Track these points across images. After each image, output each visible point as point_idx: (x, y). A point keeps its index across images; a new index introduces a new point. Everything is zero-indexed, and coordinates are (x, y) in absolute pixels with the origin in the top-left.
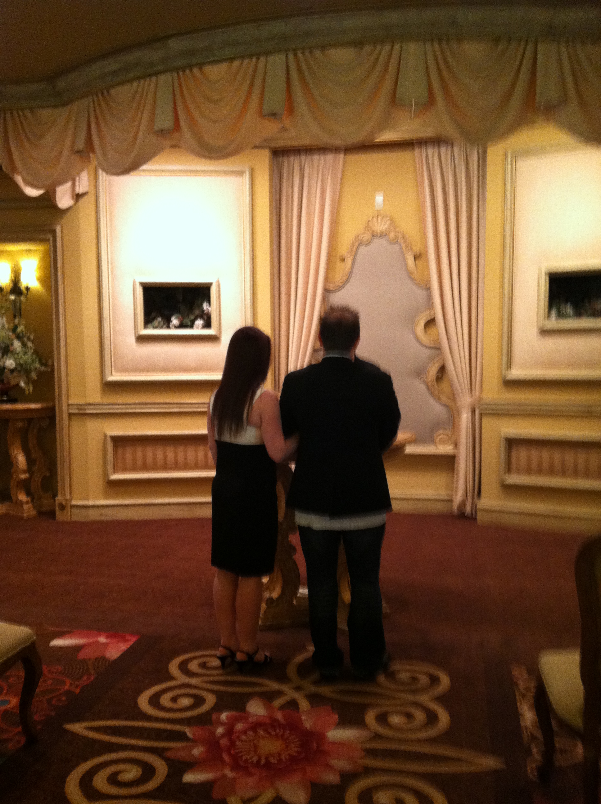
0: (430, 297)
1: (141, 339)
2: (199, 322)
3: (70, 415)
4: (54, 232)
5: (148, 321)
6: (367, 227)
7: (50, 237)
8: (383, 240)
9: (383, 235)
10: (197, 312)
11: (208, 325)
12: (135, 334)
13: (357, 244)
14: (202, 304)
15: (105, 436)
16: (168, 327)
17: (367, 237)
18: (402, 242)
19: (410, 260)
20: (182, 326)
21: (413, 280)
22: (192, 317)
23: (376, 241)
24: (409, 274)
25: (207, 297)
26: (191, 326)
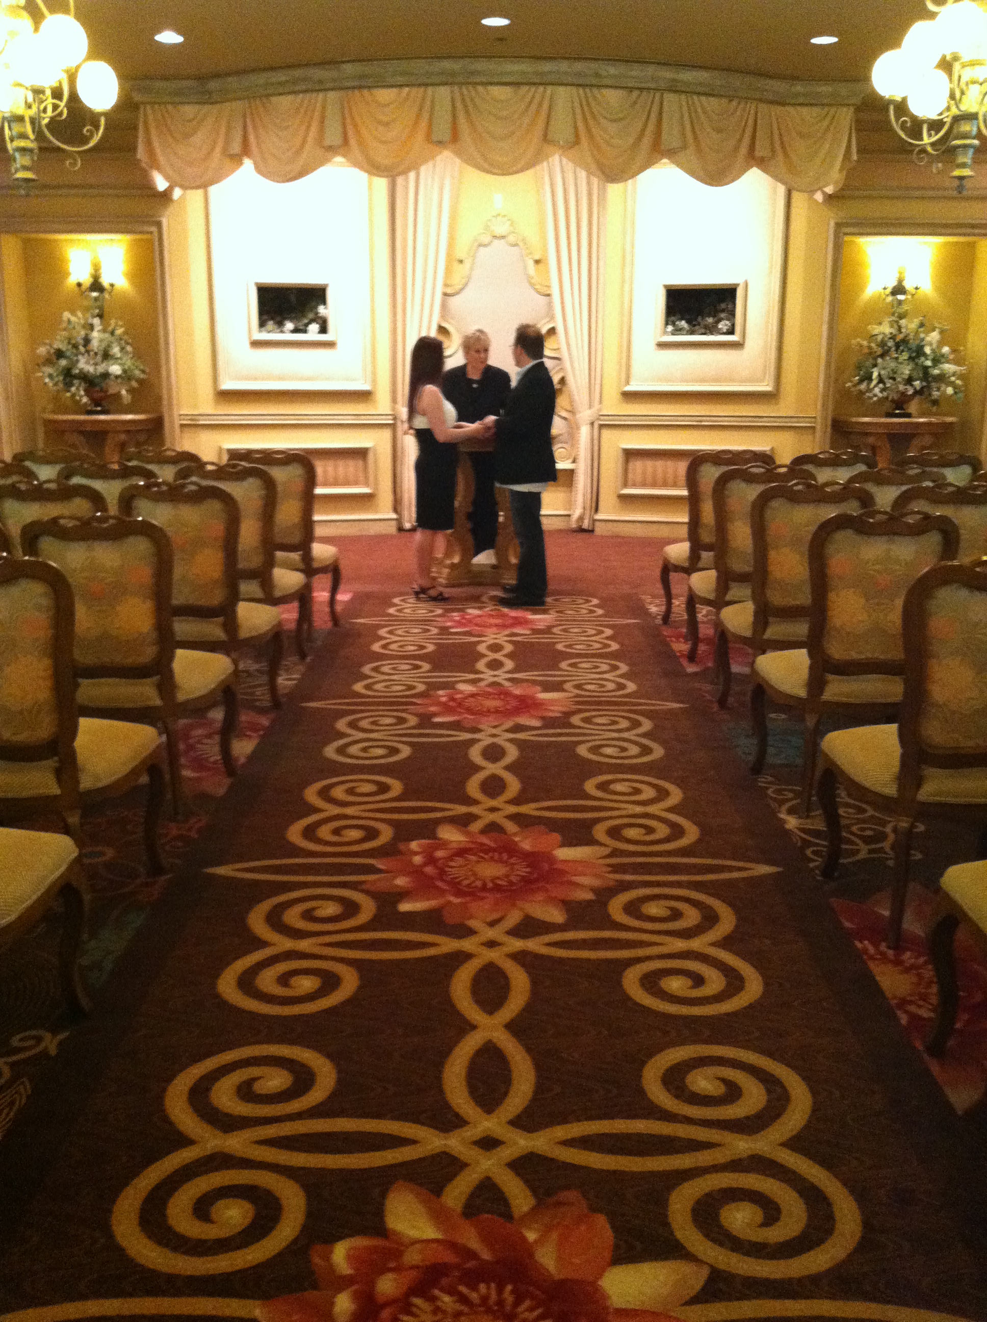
0: (550, 305)
1: (256, 344)
2: (314, 327)
3: (182, 426)
4: (159, 225)
5: (262, 324)
6: (487, 228)
7: (154, 229)
8: (503, 241)
9: (503, 237)
10: (311, 316)
11: (323, 330)
12: (250, 338)
13: (476, 244)
14: (316, 308)
15: (220, 449)
16: (282, 332)
17: (486, 239)
18: (521, 244)
19: (531, 263)
20: (296, 331)
21: (532, 285)
22: (306, 321)
23: (496, 242)
24: (529, 279)
25: (323, 301)
26: (305, 331)
